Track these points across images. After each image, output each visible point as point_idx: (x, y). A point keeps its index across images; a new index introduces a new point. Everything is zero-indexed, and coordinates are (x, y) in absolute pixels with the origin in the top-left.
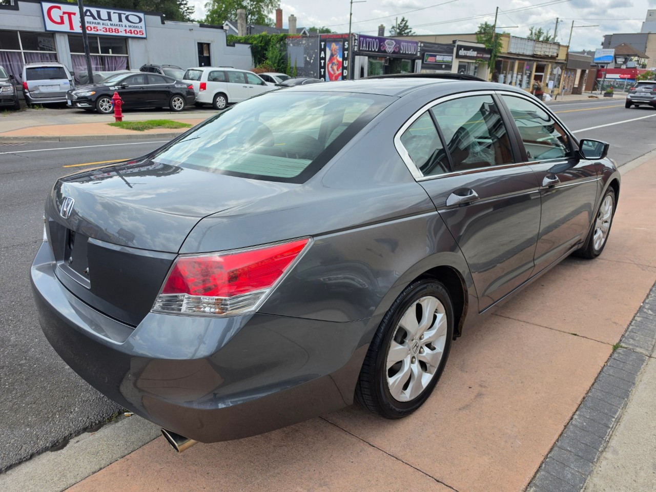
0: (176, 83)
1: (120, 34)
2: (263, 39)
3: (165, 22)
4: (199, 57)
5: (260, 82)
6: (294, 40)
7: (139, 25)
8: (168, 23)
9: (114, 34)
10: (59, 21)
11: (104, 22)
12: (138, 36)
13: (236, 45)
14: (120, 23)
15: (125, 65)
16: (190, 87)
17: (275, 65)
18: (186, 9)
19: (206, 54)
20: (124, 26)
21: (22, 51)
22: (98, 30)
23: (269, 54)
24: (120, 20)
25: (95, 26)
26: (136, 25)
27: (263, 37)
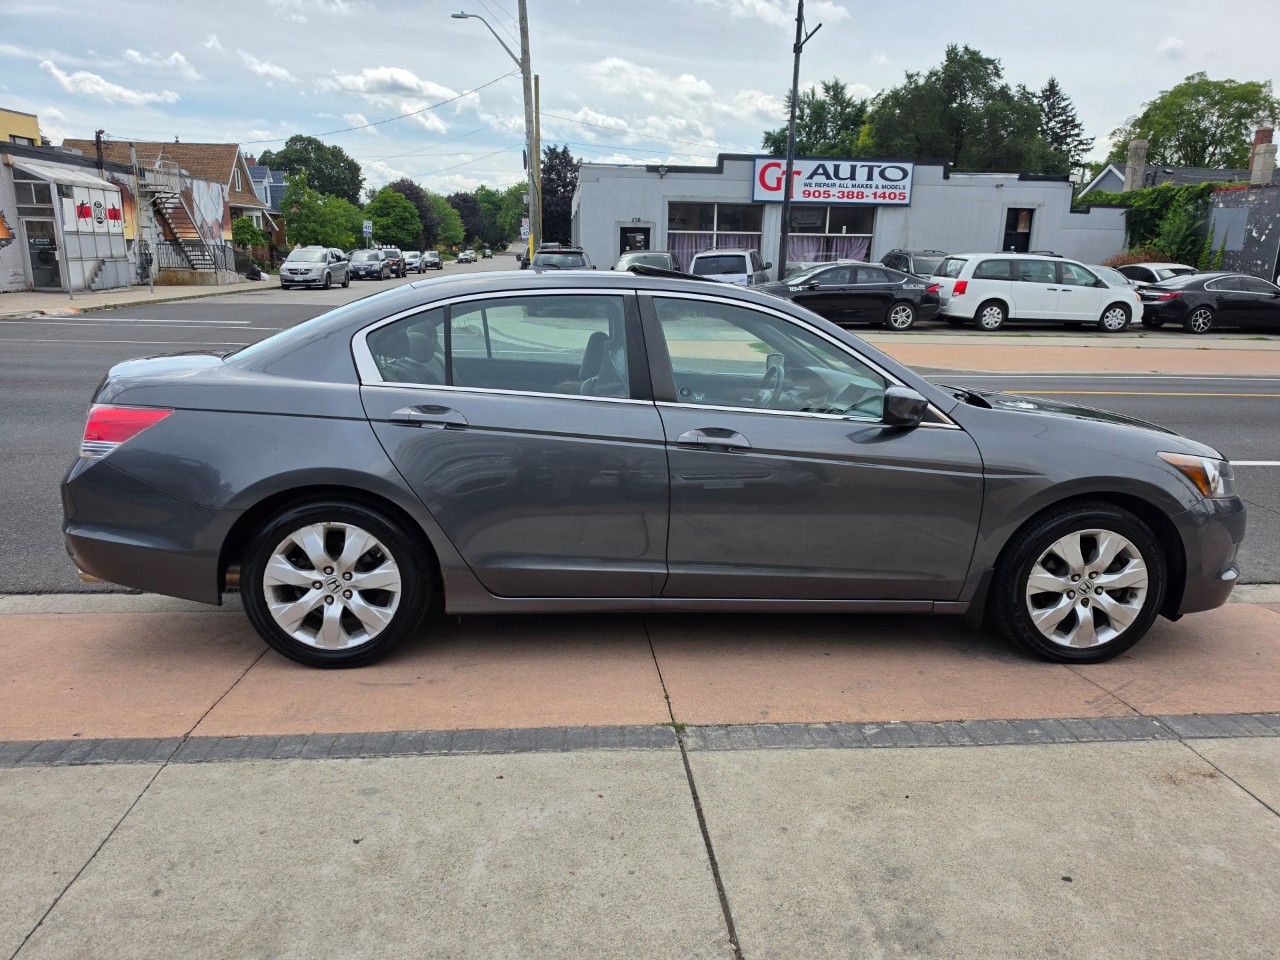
0: (905, 283)
1: (865, 200)
2: (1158, 195)
3: (951, 176)
4: (1006, 235)
5: (1093, 280)
6: (1230, 195)
7: (901, 183)
8: (955, 177)
9: (855, 200)
10: (774, 185)
11: (842, 182)
12: (897, 201)
13: (1092, 209)
14: (869, 183)
15: (864, 252)
16: (933, 288)
17: (1173, 247)
18: (1076, 143)
19: (1021, 229)
20: (874, 186)
21: (715, 232)
22: (829, 196)
23: (1165, 226)
24: (870, 177)
25: (828, 189)
26: (895, 183)
27: (1160, 191)
